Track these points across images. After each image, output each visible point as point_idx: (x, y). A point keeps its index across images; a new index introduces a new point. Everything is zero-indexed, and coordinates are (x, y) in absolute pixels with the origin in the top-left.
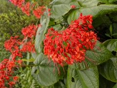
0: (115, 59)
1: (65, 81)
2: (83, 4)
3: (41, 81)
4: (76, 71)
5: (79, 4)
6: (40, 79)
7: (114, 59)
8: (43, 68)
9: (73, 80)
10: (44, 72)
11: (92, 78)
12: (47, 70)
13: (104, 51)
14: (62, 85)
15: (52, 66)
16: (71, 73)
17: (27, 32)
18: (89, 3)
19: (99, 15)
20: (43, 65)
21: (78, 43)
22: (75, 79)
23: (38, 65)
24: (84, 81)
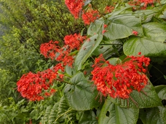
0: (164, 109)
1: (98, 112)
2: (149, 34)
3: (72, 103)
4: (114, 106)
5: (144, 31)
6: (72, 100)
7: (162, 109)
8: (79, 90)
9: (108, 114)
10: (79, 94)
11: (130, 120)
12: (83, 93)
13: (154, 97)
14: (93, 115)
15: (89, 91)
16: (108, 106)
17: (71, 40)
18: (156, 35)
19: (162, 54)
20: (80, 87)
21: (127, 82)
22: (111, 114)
23: (74, 84)
24: (120, 120)
